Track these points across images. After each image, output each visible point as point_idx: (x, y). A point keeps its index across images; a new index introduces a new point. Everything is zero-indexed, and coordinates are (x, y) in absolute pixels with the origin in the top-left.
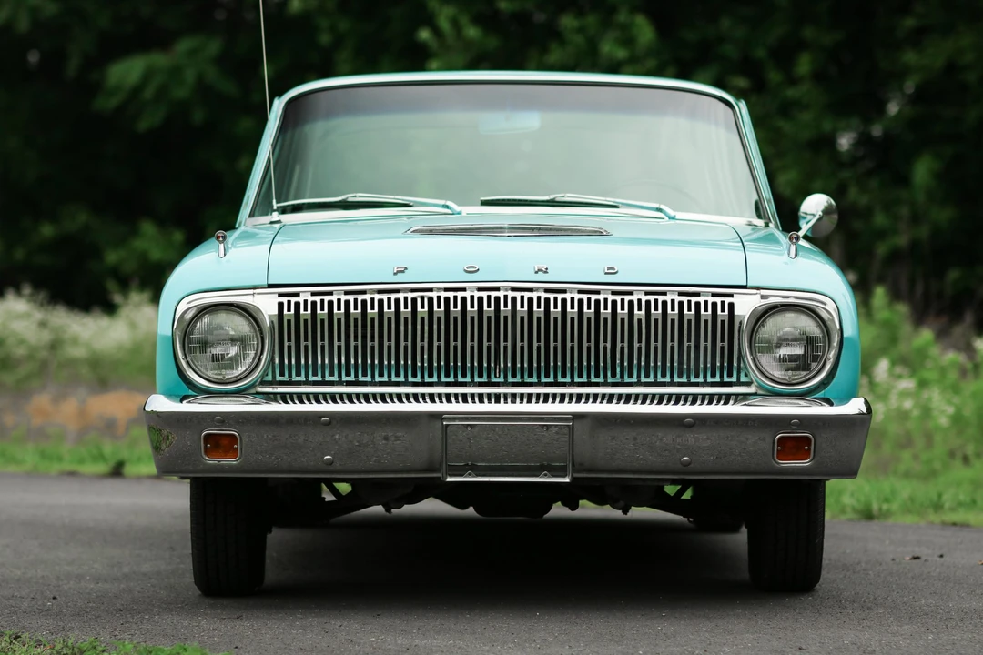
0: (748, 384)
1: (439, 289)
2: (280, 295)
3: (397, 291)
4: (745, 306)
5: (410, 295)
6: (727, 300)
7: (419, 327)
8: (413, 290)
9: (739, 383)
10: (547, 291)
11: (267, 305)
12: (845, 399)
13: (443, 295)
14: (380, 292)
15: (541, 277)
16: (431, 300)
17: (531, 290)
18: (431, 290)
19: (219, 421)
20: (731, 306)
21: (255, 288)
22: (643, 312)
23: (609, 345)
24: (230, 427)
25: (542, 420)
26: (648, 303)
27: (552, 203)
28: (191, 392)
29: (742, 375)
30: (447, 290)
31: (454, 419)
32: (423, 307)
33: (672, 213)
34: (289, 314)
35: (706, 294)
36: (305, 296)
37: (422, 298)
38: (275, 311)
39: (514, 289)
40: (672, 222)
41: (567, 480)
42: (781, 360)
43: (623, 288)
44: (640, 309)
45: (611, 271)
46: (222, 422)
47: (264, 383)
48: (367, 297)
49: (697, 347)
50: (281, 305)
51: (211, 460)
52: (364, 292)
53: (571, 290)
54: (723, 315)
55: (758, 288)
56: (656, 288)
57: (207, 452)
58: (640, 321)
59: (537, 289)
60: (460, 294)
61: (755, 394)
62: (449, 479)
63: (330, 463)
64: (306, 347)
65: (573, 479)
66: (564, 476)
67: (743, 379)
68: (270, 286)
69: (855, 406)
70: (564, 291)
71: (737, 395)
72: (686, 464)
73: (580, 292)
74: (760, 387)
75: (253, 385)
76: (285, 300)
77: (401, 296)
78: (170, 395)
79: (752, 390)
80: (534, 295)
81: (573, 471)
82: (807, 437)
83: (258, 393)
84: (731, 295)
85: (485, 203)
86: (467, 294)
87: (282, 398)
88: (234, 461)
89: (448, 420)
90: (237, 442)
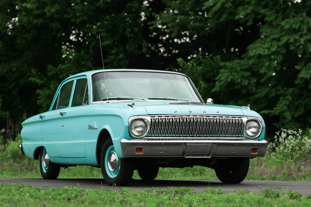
0: (243, 137)
1: (185, 116)
2: (151, 117)
3: (176, 116)
4: (245, 120)
5: (179, 117)
6: (241, 119)
7: (180, 124)
8: (179, 116)
9: (241, 137)
10: (206, 116)
11: (149, 119)
12: (262, 140)
13: (186, 117)
14: (172, 116)
15: (205, 113)
16: (183, 118)
17: (203, 116)
18: (183, 116)
20: (242, 120)
21: (145, 115)
22: (225, 121)
23: (218, 128)
25: (207, 144)
26: (226, 119)
27: (164, 99)
28: (131, 138)
30: (186, 116)
31: (189, 144)
32: (181, 120)
34: (153, 121)
35: (237, 117)
36: (156, 117)
37: (181, 118)
38: (151, 121)
39: (200, 116)
41: (210, 157)
43: (221, 116)
44: (225, 120)
45: (218, 112)
46: (141, 145)
47: (146, 136)
48: (170, 117)
50: (151, 119)
51: (137, 153)
53: (211, 116)
54: (240, 122)
55: (247, 116)
56: (227, 116)
57: (136, 151)
58: (225, 123)
60: (189, 117)
61: (245, 139)
62: (186, 157)
63: (162, 154)
64: (156, 128)
65: (211, 157)
66: (209, 156)
67: (242, 136)
68: (148, 115)
69: (264, 142)
71: (241, 139)
72: (233, 154)
73: (213, 117)
74: (246, 137)
75: (143, 137)
76: (152, 118)
77: (177, 117)
78: (127, 139)
80: (204, 117)
81: (211, 156)
82: (257, 148)
83: (144, 139)
84: (241, 118)
86: (191, 117)
87: (149, 139)
88: (142, 153)
89: (187, 144)
90: (143, 149)
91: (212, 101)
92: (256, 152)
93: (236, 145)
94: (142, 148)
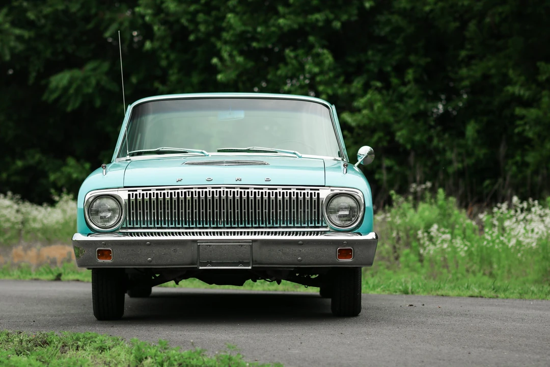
0: (326, 227)
1: (196, 188)
2: (129, 191)
3: (178, 189)
4: (324, 194)
5: (184, 191)
6: (317, 192)
7: (187, 204)
8: (185, 189)
9: (322, 227)
10: (241, 188)
11: (124, 195)
13: (197, 190)
14: (171, 189)
15: (238, 182)
16: (192, 192)
17: (234, 188)
18: (192, 188)
19: (103, 244)
20: (318, 194)
21: (118, 188)
22: (281, 197)
23: (267, 211)
24: (108, 246)
25: (239, 242)
26: (283, 193)
27: (248, 151)
28: (92, 232)
29: (323, 223)
30: (199, 188)
31: (202, 242)
32: (189, 195)
33: (300, 155)
34: (133, 199)
35: (307, 189)
36: (140, 191)
37: (189, 192)
38: (127, 198)
39: (227, 188)
40: (300, 159)
41: (250, 268)
42: (340, 216)
43: (273, 187)
44: (280, 196)
45: (268, 180)
46: (105, 244)
47: (122, 228)
48: (166, 191)
49: (304, 211)
50: (129, 195)
51: (100, 261)
52: (164, 189)
53: (251, 188)
54: (315, 198)
55: (330, 187)
56: (287, 187)
57: (99, 257)
58: (280, 201)
59: (237, 188)
60: (204, 190)
61: (329, 231)
62: (200, 268)
63: (150, 261)
65: (253, 267)
66: (249, 266)
67: (324, 225)
68: (125, 187)
69: (371, 236)
70: (248, 188)
71: (321, 231)
72: (300, 261)
73: (255, 189)
74: (331, 228)
75: (118, 229)
76: (131, 193)
77: (180, 191)
78: (83, 233)
79: (328, 229)
80: (236, 190)
81: (253, 264)
82: (351, 249)
83: (120, 232)
84: (318, 190)
85: (219, 151)
86: (207, 190)
87: (125, 234)
88: (111, 261)
89: (200, 242)
90: (110, 253)
92: (350, 256)
93: (301, 244)
94: (110, 250)
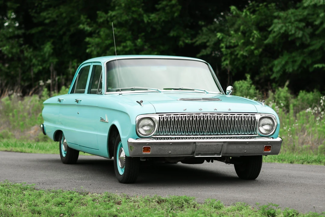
0: (256, 134)
1: (194, 114)
2: (159, 115)
3: (185, 114)
4: (258, 117)
5: (188, 115)
6: (254, 116)
7: (190, 122)
8: (189, 114)
9: (255, 134)
10: (217, 114)
11: (156, 118)
12: (276, 138)
13: (195, 115)
14: (181, 114)
15: (215, 111)
16: (193, 116)
17: (214, 114)
18: (193, 114)
20: (255, 117)
21: (153, 114)
22: (237, 119)
23: (230, 126)
25: (217, 143)
26: (238, 117)
27: (180, 89)
28: (138, 138)
30: (196, 114)
31: (199, 143)
32: (191, 118)
33: (208, 92)
34: (162, 120)
35: (249, 115)
36: (165, 116)
37: (191, 116)
38: (159, 119)
39: (210, 114)
40: (208, 94)
41: (221, 156)
43: (233, 113)
44: (237, 118)
45: (230, 110)
46: (148, 144)
47: (154, 135)
48: (179, 116)
49: (244, 126)
50: (160, 118)
51: (144, 153)
52: (178, 115)
53: (222, 114)
54: (253, 119)
55: (260, 113)
56: (239, 113)
57: (144, 151)
58: (237, 121)
59: (215, 114)
60: (199, 115)
61: (258, 136)
62: (196, 157)
63: (170, 153)
64: (165, 127)
65: (222, 156)
66: (220, 155)
67: (256, 133)
68: (157, 113)
69: (278, 139)
70: (221, 114)
71: (254, 137)
72: (246, 152)
73: (224, 114)
74: (259, 135)
75: (151, 136)
76: (160, 116)
77: (186, 115)
78: (133, 138)
79: (257, 135)
80: (215, 115)
81: (222, 154)
82: (270, 146)
83: (152, 138)
84: (254, 115)
87: (157, 139)
88: (149, 153)
89: (197, 143)
90: (150, 149)
91: (232, 88)
92: (270, 150)
93: (248, 144)
94: (150, 147)
